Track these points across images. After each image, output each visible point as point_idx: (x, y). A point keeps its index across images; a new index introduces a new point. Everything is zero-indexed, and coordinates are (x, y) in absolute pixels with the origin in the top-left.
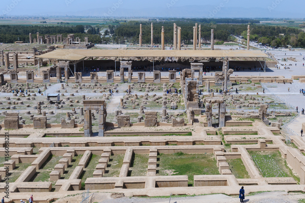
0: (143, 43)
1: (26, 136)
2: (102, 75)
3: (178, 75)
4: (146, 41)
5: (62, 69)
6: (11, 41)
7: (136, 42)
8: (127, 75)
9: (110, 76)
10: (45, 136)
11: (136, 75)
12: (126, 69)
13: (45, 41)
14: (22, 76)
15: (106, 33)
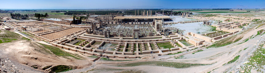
0: (136, 15)
1: (119, 39)
2: (130, 23)
3: (150, 23)
4: (137, 14)
5: (120, 21)
6: (105, 14)
7: (134, 15)
8: (136, 23)
9: (132, 23)
10: (124, 39)
11: (139, 23)
12: (136, 22)
13: (112, 15)
14: (110, 23)
15: (124, 13)
